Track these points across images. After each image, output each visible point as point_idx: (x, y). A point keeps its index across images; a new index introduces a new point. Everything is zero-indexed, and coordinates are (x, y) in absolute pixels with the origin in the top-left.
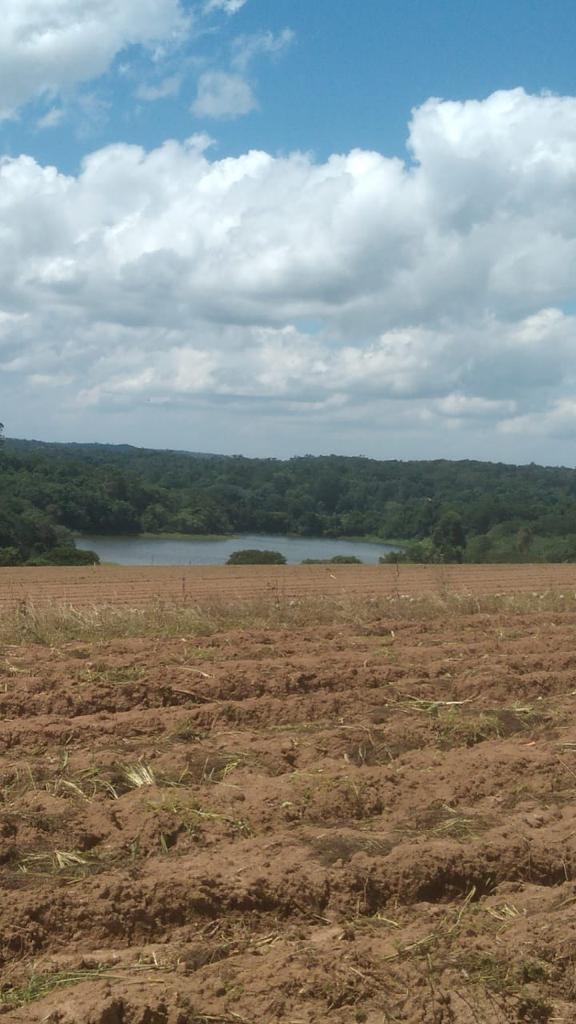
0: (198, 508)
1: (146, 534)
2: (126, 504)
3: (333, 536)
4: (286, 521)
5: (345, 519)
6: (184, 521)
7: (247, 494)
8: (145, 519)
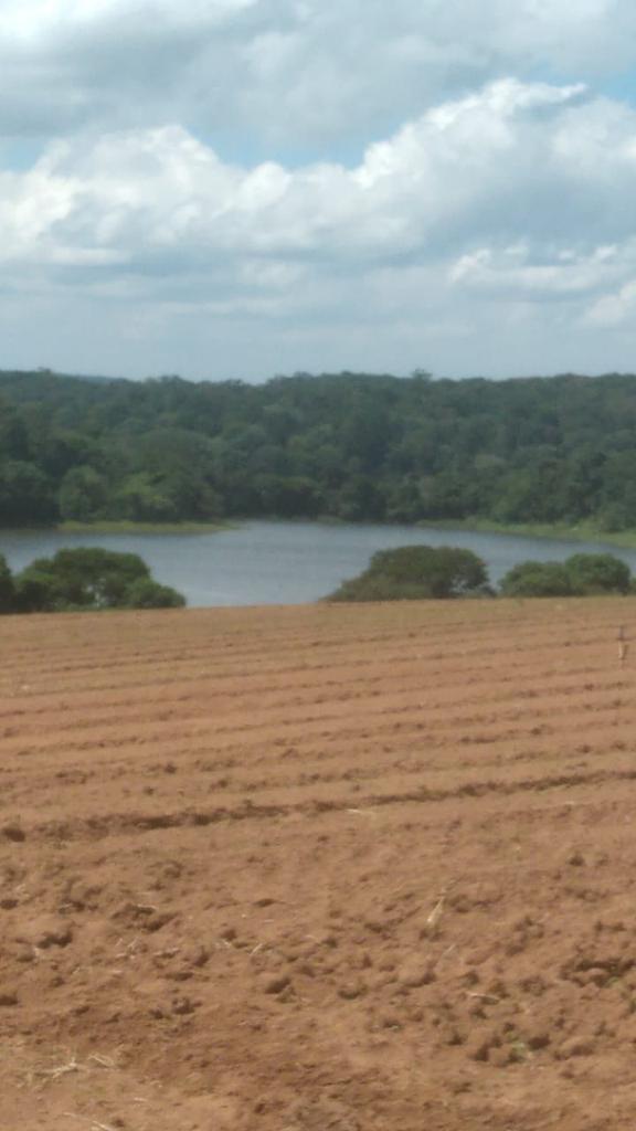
0: (159, 474)
1: (70, 525)
2: (31, 469)
3: (405, 520)
4: (317, 493)
5: (427, 486)
6: (136, 499)
7: (216, 444)
8: (65, 496)
